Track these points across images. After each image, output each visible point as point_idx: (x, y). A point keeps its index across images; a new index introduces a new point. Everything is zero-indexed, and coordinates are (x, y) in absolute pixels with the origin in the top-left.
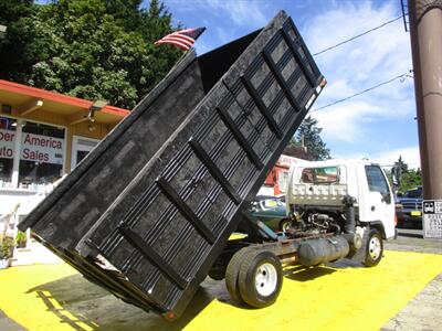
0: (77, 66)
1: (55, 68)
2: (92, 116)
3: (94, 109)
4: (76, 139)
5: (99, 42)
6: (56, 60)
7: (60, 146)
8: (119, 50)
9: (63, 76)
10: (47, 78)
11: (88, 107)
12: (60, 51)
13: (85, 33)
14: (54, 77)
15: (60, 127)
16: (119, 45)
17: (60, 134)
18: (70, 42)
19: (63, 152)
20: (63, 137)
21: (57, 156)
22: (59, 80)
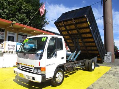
0: (11, 12)
1: (5, 12)
2: (12, 26)
3: (13, 24)
4: (8, 32)
5: (18, 6)
6: (5, 10)
7: (3, 34)
8: (24, 8)
9: (7, 15)
10: (2, 15)
11: (11, 23)
12: (6, 8)
13: (14, 3)
14: (4, 15)
15: (3, 29)
16: (24, 7)
17: (3, 31)
18: (9, 5)
19: (4, 36)
20: (4, 32)
21: (2, 37)
22: (6, 16)
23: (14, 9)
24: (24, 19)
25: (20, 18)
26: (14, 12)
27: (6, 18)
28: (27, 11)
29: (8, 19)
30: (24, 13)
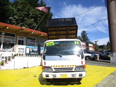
0: (20, 18)
1: (15, 18)
2: (22, 31)
3: (22, 29)
4: (18, 37)
6: (15, 16)
7: (14, 39)
9: (17, 20)
11: (20, 28)
12: (16, 14)
13: (22, 9)
14: (14, 21)
15: (14, 34)
17: (14, 36)
18: (19, 12)
19: (15, 40)
21: (13, 41)
23: (23, 15)
24: (32, 23)
25: (28, 23)
26: (23, 18)
27: (16, 23)
28: (35, 16)
29: (18, 24)
30: (32, 17)
